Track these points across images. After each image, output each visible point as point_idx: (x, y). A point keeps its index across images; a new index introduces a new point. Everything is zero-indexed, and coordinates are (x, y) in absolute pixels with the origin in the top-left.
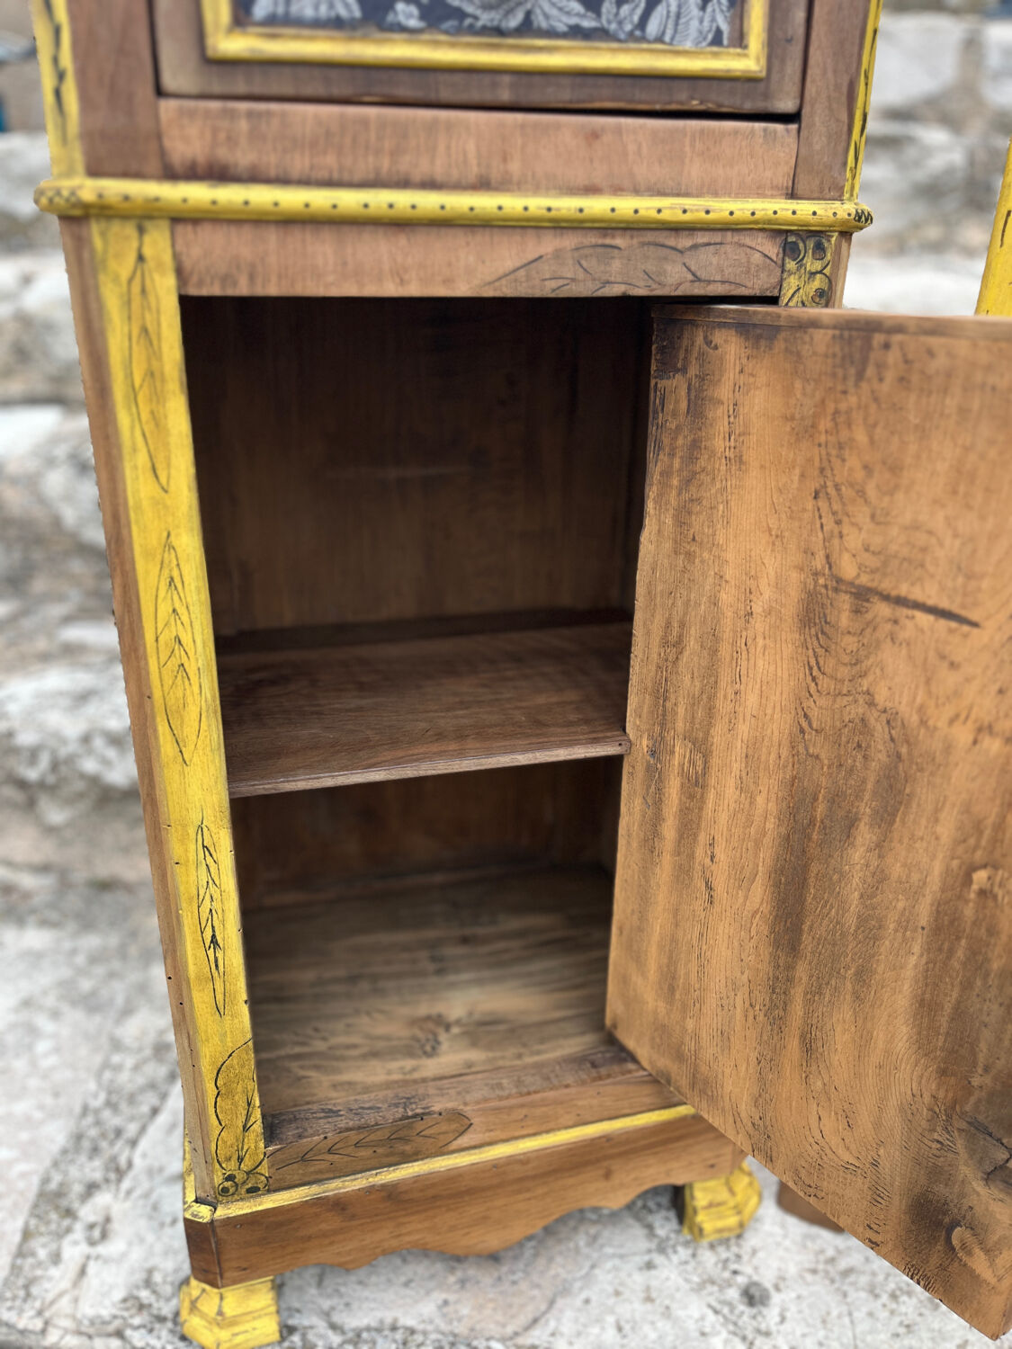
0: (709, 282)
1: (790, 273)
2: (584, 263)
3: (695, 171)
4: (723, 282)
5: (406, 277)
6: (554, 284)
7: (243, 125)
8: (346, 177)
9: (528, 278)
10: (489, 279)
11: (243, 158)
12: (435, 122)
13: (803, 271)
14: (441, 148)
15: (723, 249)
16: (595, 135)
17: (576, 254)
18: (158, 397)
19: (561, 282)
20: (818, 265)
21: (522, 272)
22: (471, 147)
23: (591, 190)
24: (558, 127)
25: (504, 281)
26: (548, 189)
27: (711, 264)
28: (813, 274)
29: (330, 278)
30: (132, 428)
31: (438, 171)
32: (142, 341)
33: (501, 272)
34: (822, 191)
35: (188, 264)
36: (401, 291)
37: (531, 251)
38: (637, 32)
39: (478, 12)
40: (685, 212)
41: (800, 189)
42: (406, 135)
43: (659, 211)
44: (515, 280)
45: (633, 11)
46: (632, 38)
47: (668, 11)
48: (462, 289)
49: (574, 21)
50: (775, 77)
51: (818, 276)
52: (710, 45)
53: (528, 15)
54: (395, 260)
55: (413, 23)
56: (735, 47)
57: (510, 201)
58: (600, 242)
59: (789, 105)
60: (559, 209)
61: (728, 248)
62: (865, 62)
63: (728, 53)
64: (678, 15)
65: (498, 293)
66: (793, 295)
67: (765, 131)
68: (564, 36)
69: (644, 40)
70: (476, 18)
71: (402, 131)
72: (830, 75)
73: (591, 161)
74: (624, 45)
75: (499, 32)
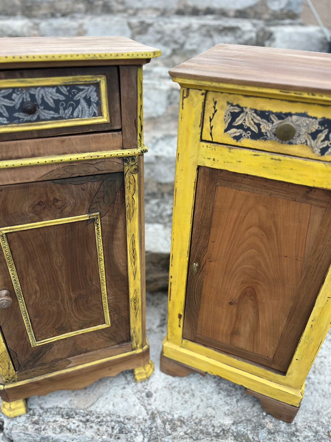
0: (103, 170)
1: (126, 166)
2: (66, 170)
3: (94, 146)
4: (107, 170)
5: (16, 179)
6: (58, 176)
9: (50, 175)
10: (39, 177)
12: (17, 144)
13: (129, 165)
14: (20, 149)
15: (105, 162)
16: (63, 141)
17: (63, 168)
19: (60, 175)
20: (133, 163)
21: (48, 174)
22: (28, 148)
23: (65, 153)
24: (52, 141)
25: (44, 177)
26: (52, 155)
27: (102, 166)
28: (132, 166)
31: (20, 154)
33: (42, 175)
34: (131, 146)
36: (15, 182)
37: (50, 169)
38: (71, 116)
39: (24, 117)
40: (91, 157)
41: (125, 147)
42: (9, 148)
43: (84, 158)
44: (47, 176)
45: (69, 111)
46: (69, 118)
47: (79, 110)
48: (32, 180)
49: (52, 116)
50: (113, 121)
51: (134, 166)
52: (92, 116)
53: (38, 116)
54: (11, 176)
55: (5, 122)
56: (100, 116)
57: (41, 160)
58: (70, 165)
59: (118, 127)
60: (55, 161)
61: (107, 162)
62: (139, 114)
63: (98, 118)
64: (82, 111)
65: (43, 180)
66: (128, 171)
67: (112, 134)
68: (50, 120)
69: (73, 118)
70: (24, 119)
71: (8, 147)
72: (129, 119)
73: (63, 147)
74: (67, 120)
75: (30, 121)
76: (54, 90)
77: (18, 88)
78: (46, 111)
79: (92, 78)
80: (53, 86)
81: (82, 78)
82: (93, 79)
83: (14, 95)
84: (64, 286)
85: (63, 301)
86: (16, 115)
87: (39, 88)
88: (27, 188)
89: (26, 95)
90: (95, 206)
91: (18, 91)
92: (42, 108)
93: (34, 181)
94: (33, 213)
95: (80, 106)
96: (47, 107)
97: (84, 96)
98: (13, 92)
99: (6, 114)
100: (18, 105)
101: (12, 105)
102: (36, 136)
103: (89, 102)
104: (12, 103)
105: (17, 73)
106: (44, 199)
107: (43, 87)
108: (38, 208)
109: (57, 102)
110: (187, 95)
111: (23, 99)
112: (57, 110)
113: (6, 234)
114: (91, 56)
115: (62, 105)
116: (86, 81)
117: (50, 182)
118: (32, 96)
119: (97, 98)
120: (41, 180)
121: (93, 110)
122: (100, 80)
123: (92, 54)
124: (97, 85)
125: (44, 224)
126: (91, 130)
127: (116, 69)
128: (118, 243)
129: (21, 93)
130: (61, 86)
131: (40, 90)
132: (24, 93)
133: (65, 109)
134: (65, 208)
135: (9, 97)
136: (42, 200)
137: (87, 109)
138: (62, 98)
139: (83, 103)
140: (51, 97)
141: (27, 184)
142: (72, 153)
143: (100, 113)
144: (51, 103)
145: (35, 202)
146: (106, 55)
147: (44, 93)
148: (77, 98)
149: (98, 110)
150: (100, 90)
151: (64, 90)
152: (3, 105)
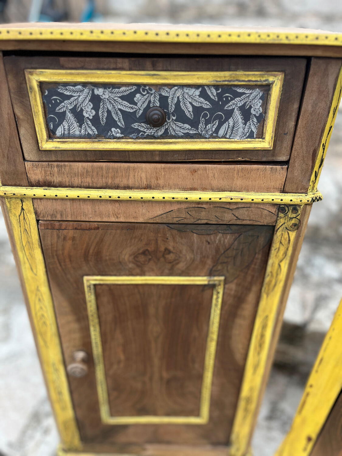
0: (244, 220)
1: (281, 218)
2: (190, 213)
3: (239, 182)
4: (250, 220)
5: (119, 216)
6: (177, 219)
7: (56, 169)
8: (95, 185)
9: (167, 217)
10: (151, 217)
11: (56, 179)
12: (129, 167)
13: (287, 217)
14: (131, 176)
15: (250, 209)
16: (195, 171)
17: (187, 210)
18: (31, 248)
19: (180, 219)
20: (294, 215)
21: (164, 215)
22: (143, 175)
25: (157, 218)
26: (175, 189)
27: (245, 214)
28: (291, 219)
29: (91, 216)
30: (24, 257)
31: (131, 183)
32: (25, 233)
33: (156, 215)
34: (297, 189)
35: (39, 211)
36: (117, 220)
37: (168, 208)
38: (214, 135)
39: (145, 130)
40: (232, 199)
41: (287, 189)
42: (117, 172)
43: (220, 199)
44: (162, 218)
45: (212, 127)
46: (212, 137)
47: (229, 126)
48: (141, 220)
49: (186, 131)
50: (278, 148)
51: (294, 219)
52: (247, 138)
53: (166, 130)
54: (115, 211)
55: (118, 135)
56: (259, 138)
57: (158, 195)
58: (196, 206)
59: (284, 158)
60: (177, 198)
61: (253, 209)
62: (323, 141)
63: (255, 141)
64: (233, 127)
65: (155, 222)
66: (282, 225)
67: (272, 168)
68: (182, 137)
69: (217, 137)
70: (145, 132)
71: (116, 171)
72: (304, 148)
73: (193, 180)
74: (207, 140)
75: (153, 137)
76: (198, 92)
77: (145, 85)
78: (179, 124)
79: (261, 76)
80: (197, 86)
81: (245, 75)
82: (263, 77)
83: (138, 95)
84: (156, 361)
85: (151, 379)
86: (136, 125)
87: (176, 88)
88: (131, 229)
89: (155, 97)
90: (220, 267)
91: (144, 91)
92: (174, 118)
93: (143, 221)
94: (133, 263)
95: (231, 121)
96: (182, 117)
97: (240, 104)
98: (137, 91)
99: (122, 123)
100: (141, 112)
101: (132, 111)
102: (157, 159)
103: (246, 113)
104: (132, 108)
105: (148, 62)
106: (151, 248)
107: (182, 86)
108: (142, 259)
109: (197, 110)
111: (150, 102)
112: (194, 124)
113: (95, 285)
114: (272, 37)
115: (205, 115)
116: (249, 81)
117: (165, 226)
118: (164, 100)
119: (261, 109)
120: (152, 221)
121: (250, 128)
122: (274, 80)
123: (274, 34)
124: (267, 88)
125: (146, 280)
126: (240, 159)
127: (303, 64)
128: (241, 323)
129: (148, 93)
130: (208, 86)
131: (177, 90)
132: (152, 94)
133: (207, 123)
134: (178, 263)
135: (129, 98)
136: (149, 249)
137: (241, 125)
138: (206, 105)
139: (238, 115)
140: (190, 103)
141: (133, 224)
142: (204, 189)
143: (261, 133)
144: (188, 111)
145: (139, 250)
146: (297, 37)
147: (181, 95)
148: (229, 107)
149: (258, 129)
150: (269, 96)
151: (212, 93)
152: (120, 110)
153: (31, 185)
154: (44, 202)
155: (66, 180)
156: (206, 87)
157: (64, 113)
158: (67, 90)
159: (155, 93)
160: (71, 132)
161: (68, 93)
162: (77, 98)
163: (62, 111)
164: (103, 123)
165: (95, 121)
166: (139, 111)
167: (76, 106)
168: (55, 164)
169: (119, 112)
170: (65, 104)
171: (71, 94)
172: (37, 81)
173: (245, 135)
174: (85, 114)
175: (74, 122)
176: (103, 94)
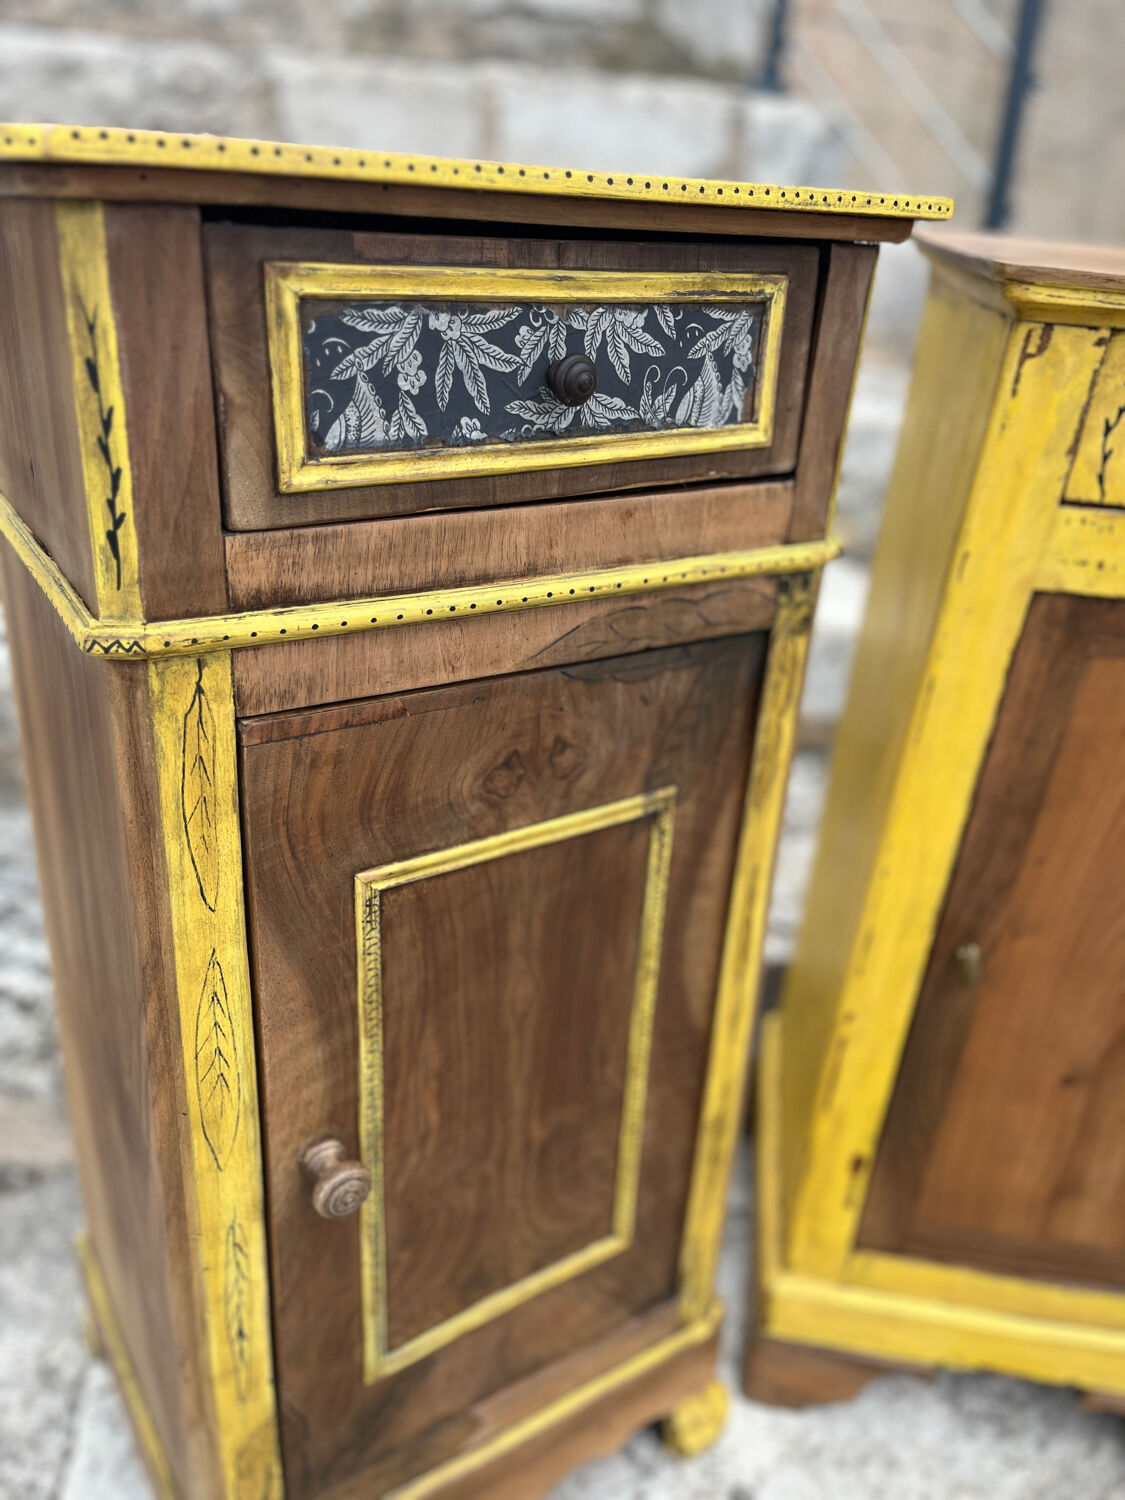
0: (718, 625)
1: (782, 606)
2: (615, 626)
3: (710, 532)
4: (729, 623)
5: (458, 665)
6: (587, 649)
7: (310, 548)
8: (406, 583)
9: (566, 646)
10: (531, 654)
11: (307, 580)
12: (491, 522)
13: (792, 603)
14: (495, 544)
15: (730, 594)
16: (629, 514)
17: (608, 619)
18: (209, 821)
19: (594, 646)
20: (802, 598)
21: (561, 643)
22: (522, 539)
23: (624, 561)
24: (598, 510)
25: (545, 654)
26: (587, 566)
27: (720, 609)
28: (799, 606)
29: (388, 678)
30: (181, 857)
31: (492, 565)
32: (196, 769)
33: (543, 645)
34: (810, 533)
35: (246, 687)
36: (452, 678)
37: (571, 621)
38: (668, 419)
39: (534, 418)
40: (704, 572)
41: (794, 535)
42: (463, 537)
43: (684, 575)
44: (555, 651)
45: (666, 400)
46: (665, 425)
47: (694, 397)
48: (508, 667)
49: (616, 416)
50: (779, 442)
51: (802, 605)
52: (727, 423)
53: (578, 414)
54: (448, 651)
55: (476, 435)
56: (747, 422)
57: (557, 587)
58: (629, 604)
59: (784, 465)
60: (600, 588)
61: (733, 594)
63: (742, 429)
64: (702, 400)
65: (540, 665)
66: (783, 624)
68: (608, 431)
69: (674, 425)
70: (532, 423)
71: (461, 534)
72: (822, 437)
73: (625, 536)
74: (657, 433)
75: (552, 434)
76: (640, 320)
77: (540, 303)
78: (603, 398)
79: (754, 282)
80: (639, 306)
81: (728, 279)
82: (756, 285)
83: (524, 330)
84: (518, 1096)
85: (501, 1164)
86: (514, 407)
87: (601, 310)
88: (483, 699)
89: (558, 332)
90: (665, 763)
91: (536, 317)
93: (513, 670)
94: (482, 799)
95: (698, 386)
97: (715, 347)
98: (523, 320)
99: (483, 405)
100: (528, 371)
101: (508, 370)
102: (554, 491)
103: (725, 367)
104: (508, 362)
105: (548, 249)
106: (524, 746)
107: (613, 305)
108: (502, 781)
109: (639, 361)
110: (1041, 349)
111: (547, 344)
112: (631, 396)
113: (383, 893)
115: (654, 373)
116: (733, 293)
117: (558, 673)
118: (575, 338)
119: (750, 356)
120: (533, 666)
121: (731, 399)
122: (772, 291)
124: (760, 308)
125: (513, 841)
126: (713, 475)
127: (813, 257)
129: (545, 323)
130: (660, 304)
131: (602, 314)
132: (552, 326)
133: (657, 391)
134: (579, 775)
135: (503, 338)
136: (520, 748)
137: (717, 394)
138: (656, 350)
139: (710, 370)
140: (627, 346)
141: (487, 684)
142: (646, 559)
143: (749, 410)
144: (622, 366)
145: (497, 754)
147: (610, 328)
148: (696, 352)
149: (745, 401)
150: (764, 327)
151: (667, 321)
152: (483, 367)
153: (235, 606)
154: (265, 657)
155: (335, 578)
156: (656, 308)
157: (353, 379)
158: (363, 318)
159: (558, 323)
160: (363, 435)
161: (366, 328)
162: (387, 341)
163: (346, 376)
164: (443, 405)
165: (425, 400)
166: (523, 369)
167: (381, 361)
168: (310, 532)
169: (480, 374)
170: (356, 357)
171: (372, 329)
172: (296, 293)
173: (723, 417)
174: (401, 383)
175: (374, 406)
176: (449, 327)
